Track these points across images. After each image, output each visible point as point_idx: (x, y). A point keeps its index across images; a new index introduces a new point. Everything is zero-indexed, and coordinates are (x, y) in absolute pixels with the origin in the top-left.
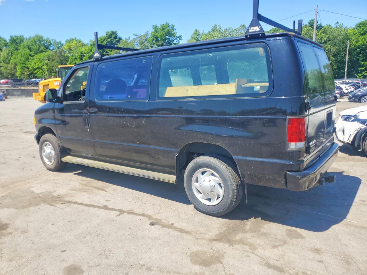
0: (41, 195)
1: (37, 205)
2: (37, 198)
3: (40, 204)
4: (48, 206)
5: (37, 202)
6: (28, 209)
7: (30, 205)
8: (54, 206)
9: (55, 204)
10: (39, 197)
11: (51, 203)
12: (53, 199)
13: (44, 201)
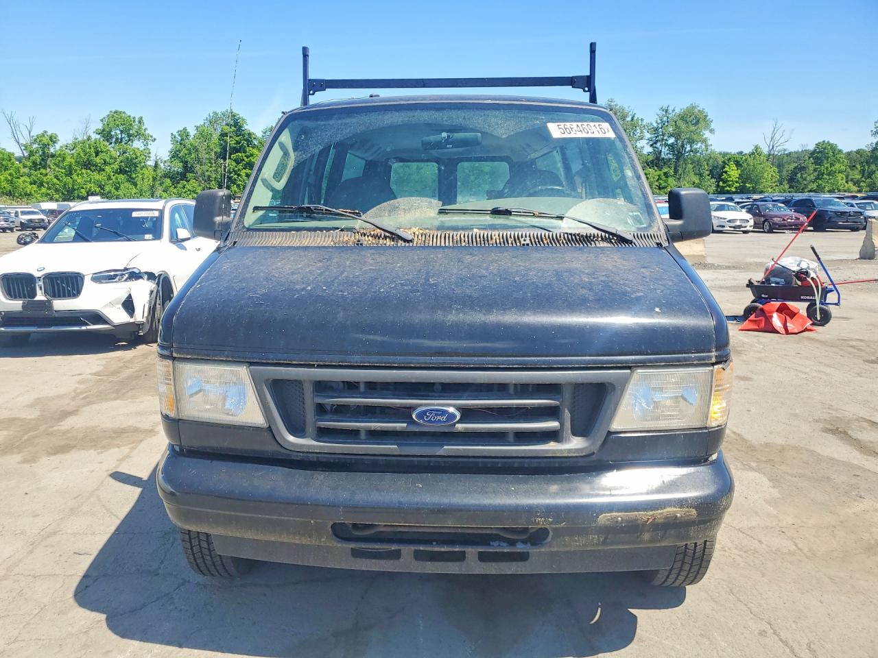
0: (753, 464)
1: (767, 445)
2: (764, 459)
3: (761, 445)
4: (748, 437)
5: (767, 450)
6: (787, 443)
7: (782, 449)
8: (734, 433)
9: (732, 435)
10: (758, 460)
11: (737, 440)
12: (730, 447)
13: (752, 448)
